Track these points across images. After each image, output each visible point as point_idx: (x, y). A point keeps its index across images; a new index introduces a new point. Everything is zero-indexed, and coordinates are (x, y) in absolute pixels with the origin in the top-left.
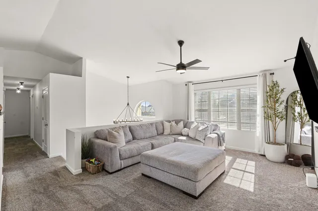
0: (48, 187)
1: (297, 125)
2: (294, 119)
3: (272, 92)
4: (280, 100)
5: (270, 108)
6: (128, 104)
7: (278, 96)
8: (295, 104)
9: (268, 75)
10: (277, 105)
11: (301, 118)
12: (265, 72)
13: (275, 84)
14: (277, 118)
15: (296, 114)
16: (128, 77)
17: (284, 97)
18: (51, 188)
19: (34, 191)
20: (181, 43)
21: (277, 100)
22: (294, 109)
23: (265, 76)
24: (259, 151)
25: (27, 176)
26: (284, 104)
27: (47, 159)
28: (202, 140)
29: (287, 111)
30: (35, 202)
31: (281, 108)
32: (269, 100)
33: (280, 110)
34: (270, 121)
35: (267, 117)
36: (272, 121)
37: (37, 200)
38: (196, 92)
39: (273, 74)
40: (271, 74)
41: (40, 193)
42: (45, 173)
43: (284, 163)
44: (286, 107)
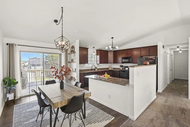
0: (169, 115)
18: (170, 116)
19: (162, 111)
25: (166, 102)
27: (185, 99)
30: (156, 117)
37: (159, 116)
41: (163, 114)
42: (176, 106)
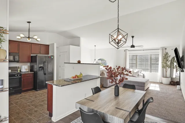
1: (175, 70)
2: (174, 68)
3: (165, 57)
4: (169, 60)
5: (165, 63)
6: (95, 60)
7: (168, 58)
8: (174, 61)
9: (164, 49)
10: (167, 62)
11: (176, 67)
12: (163, 48)
13: (167, 54)
14: (167, 67)
15: (174, 66)
16: (95, 46)
17: (170, 59)
20: (133, 37)
21: (168, 60)
22: (174, 64)
23: (163, 50)
24: (159, 81)
26: (170, 61)
28: (137, 76)
29: (171, 65)
31: (169, 63)
32: (164, 60)
33: (169, 64)
34: (164, 69)
35: (163, 67)
36: (165, 69)
38: (130, 55)
39: (166, 49)
40: (165, 49)
43: (169, 85)
44: (171, 63)
